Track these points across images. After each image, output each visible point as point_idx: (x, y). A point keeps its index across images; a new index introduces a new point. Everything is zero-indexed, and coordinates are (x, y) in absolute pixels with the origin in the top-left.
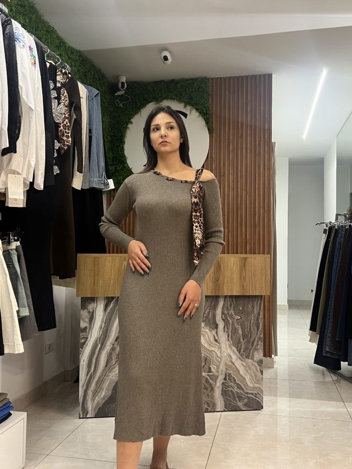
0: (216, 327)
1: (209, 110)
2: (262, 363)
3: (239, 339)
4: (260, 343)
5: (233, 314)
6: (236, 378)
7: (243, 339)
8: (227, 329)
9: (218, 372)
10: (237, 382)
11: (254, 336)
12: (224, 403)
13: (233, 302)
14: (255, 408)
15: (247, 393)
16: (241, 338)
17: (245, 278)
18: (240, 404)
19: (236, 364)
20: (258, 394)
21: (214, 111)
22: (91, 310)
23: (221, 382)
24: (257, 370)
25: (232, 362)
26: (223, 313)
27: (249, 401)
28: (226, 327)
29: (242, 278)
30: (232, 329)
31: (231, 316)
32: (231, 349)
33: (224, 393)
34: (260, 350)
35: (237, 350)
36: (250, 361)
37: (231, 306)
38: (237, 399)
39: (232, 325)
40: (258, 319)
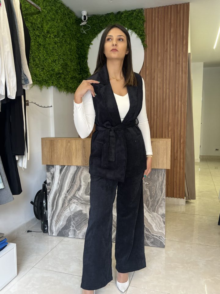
1: (144, 32)
2: (164, 216)
4: (163, 202)
10: (146, 227)
11: (159, 197)
14: (159, 245)
15: (153, 235)
16: (150, 198)
18: (148, 242)
20: (161, 237)
21: (148, 33)
22: (53, 173)
24: (160, 220)
27: (154, 240)
34: (163, 207)
35: (146, 206)
36: (155, 214)
38: (146, 238)
40: (162, 185)
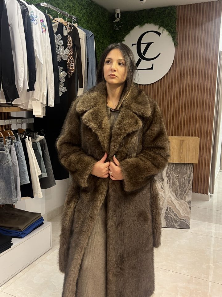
0: (163, 180)
1: (175, 30)
2: (191, 203)
3: (177, 188)
4: (190, 191)
5: (173, 173)
6: (173, 210)
7: (179, 188)
8: (170, 182)
9: (163, 206)
10: (174, 212)
11: (186, 187)
12: (166, 223)
13: (174, 166)
14: (185, 227)
15: (180, 219)
16: (178, 188)
17: (182, 153)
18: (176, 225)
19: (174, 202)
20: (187, 220)
21: (179, 30)
23: (165, 212)
24: (187, 206)
25: (171, 201)
26: (167, 173)
27: (181, 224)
28: (169, 181)
29: (180, 152)
30: (173, 182)
31: (172, 175)
32: (172, 194)
33: (166, 218)
34: (190, 196)
35: (175, 195)
36: (183, 201)
37: (172, 169)
38: (174, 222)
39: (172, 180)
40: (189, 177)
